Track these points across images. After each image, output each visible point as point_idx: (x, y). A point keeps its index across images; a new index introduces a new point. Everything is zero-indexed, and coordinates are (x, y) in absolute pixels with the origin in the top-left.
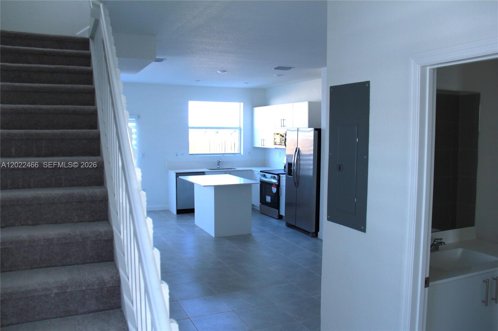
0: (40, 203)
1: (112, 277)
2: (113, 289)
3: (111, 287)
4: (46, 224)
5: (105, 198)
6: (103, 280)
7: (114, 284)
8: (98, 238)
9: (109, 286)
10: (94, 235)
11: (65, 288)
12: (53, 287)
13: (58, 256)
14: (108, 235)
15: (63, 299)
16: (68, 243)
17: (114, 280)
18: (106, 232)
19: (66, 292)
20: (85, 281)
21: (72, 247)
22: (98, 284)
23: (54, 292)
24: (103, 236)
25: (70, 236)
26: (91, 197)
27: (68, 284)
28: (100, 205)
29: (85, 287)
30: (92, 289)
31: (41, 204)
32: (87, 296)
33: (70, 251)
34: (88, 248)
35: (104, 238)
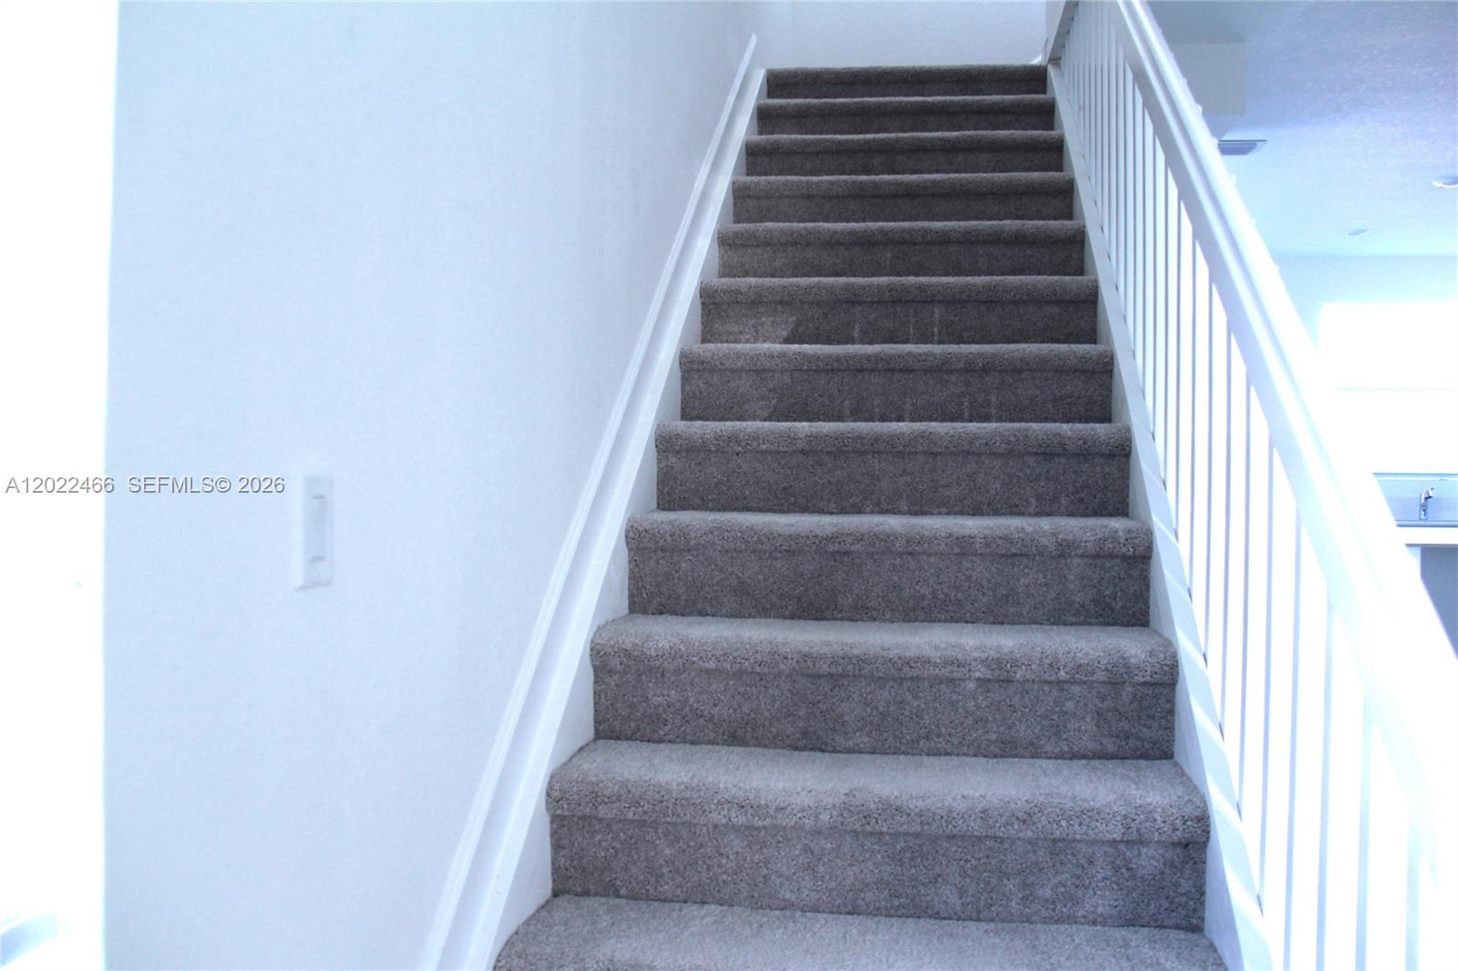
0: (935, 449)
1: (1151, 654)
2: (1150, 693)
3: (1145, 683)
4: (947, 514)
5: (1122, 445)
6: (1124, 658)
7: (1156, 673)
8: (1106, 549)
9: (1142, 680)
10: (1094, 538)
11: (1009, 666)
12: (975, 660)
13: (984, 594)
14: (1135, 541)
15: (1000, 702)
16: (1015, 555)
17: (1158, 663)
18: (1130, 531)
19: (1009, 681)
20: (1069, 652)
21: (1026, 571)
22: (1109, 667)
23: (977, 674)
24: (1119, 543)
25: (1022, 535)
26: (1081, 442)
27: (1018, 656)
28: (1106, 468)
29: (1067, 673)
30: (1085, 683)
31: (934, 454)
32: (1070, 705)
33: (1018, 580)
34: (1072, 578)
35: (1124, 550)
